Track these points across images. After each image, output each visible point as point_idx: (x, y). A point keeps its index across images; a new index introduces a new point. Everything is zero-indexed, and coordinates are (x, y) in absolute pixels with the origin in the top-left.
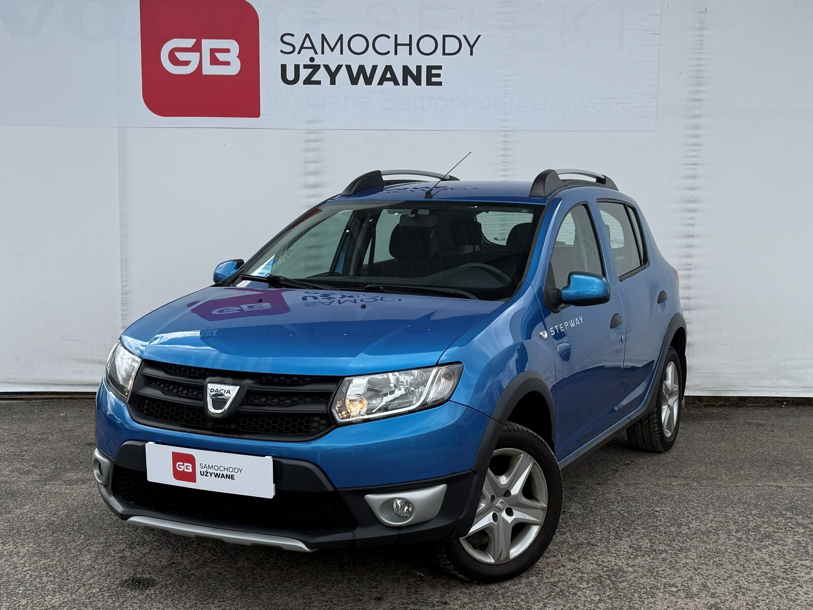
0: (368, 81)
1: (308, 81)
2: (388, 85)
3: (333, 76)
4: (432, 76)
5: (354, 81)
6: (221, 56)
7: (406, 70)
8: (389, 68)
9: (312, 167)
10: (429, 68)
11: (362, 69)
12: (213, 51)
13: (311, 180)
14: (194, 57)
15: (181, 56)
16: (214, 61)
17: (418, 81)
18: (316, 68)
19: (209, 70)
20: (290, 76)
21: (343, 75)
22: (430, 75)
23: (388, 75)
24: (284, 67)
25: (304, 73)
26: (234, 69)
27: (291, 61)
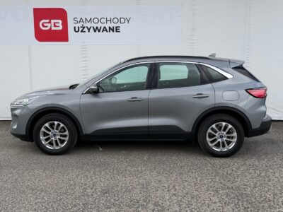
0: (99, 31)
1: (82, 31)
2: (105, 32)
3: (89, 30)
4: (117, 30)
5: (95, 31)
6: (57, 25)
7: (110, 28)
8: (105, 27)
9: (84, 56)
10: (116, 27)
11: (97, 28)
12: (54, 23)
13: (84, 59)
14: (49, 25)
15: (45, 25)
16: (55, 26)
17: (113, 31)
18: (84, 27)
19: (53, 28)
20: (77, 30)
21: (92, 29)
22: (116, 29)
23: (105, 29)
24: (75, 28)
25: (81, 29)
26: (60, 28)
27: (77, 26)
